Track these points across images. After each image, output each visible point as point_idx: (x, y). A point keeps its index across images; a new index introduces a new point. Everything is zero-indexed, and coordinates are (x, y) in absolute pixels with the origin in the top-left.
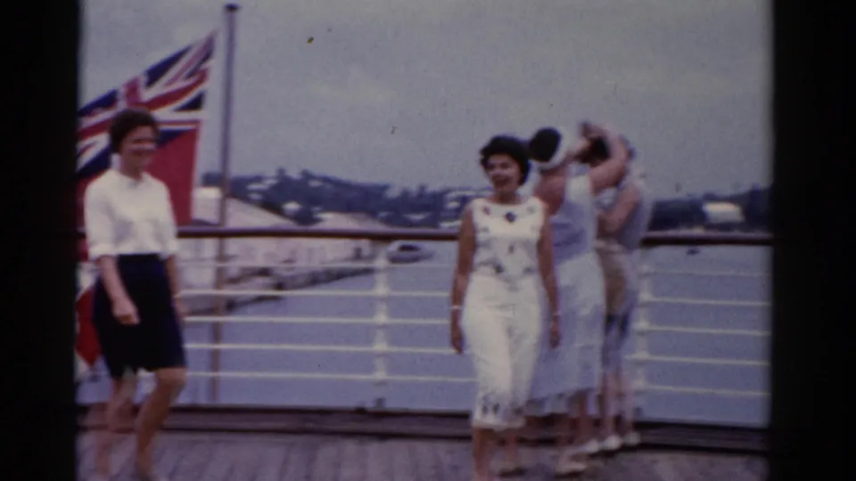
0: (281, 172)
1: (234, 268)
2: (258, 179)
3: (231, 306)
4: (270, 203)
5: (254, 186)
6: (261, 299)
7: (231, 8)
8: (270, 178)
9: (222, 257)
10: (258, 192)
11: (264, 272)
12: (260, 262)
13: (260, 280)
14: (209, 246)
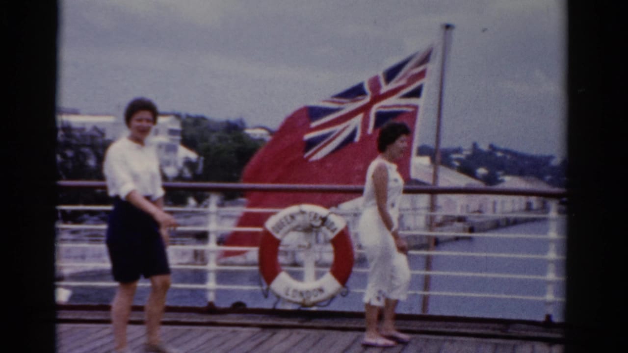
0: (475, 145)
1: (439, 215)
2: (458, 151)
3: (437, 243)
4: (467, 169)
5: (455, 156)
6: (457, 239)
7: (448, 27)
8: (465, 150)
9: (433, 207)
10: (458, 160)
11: (461, 219)
12: (458, 212)
13: (459, 225)
14: (423, 200)
